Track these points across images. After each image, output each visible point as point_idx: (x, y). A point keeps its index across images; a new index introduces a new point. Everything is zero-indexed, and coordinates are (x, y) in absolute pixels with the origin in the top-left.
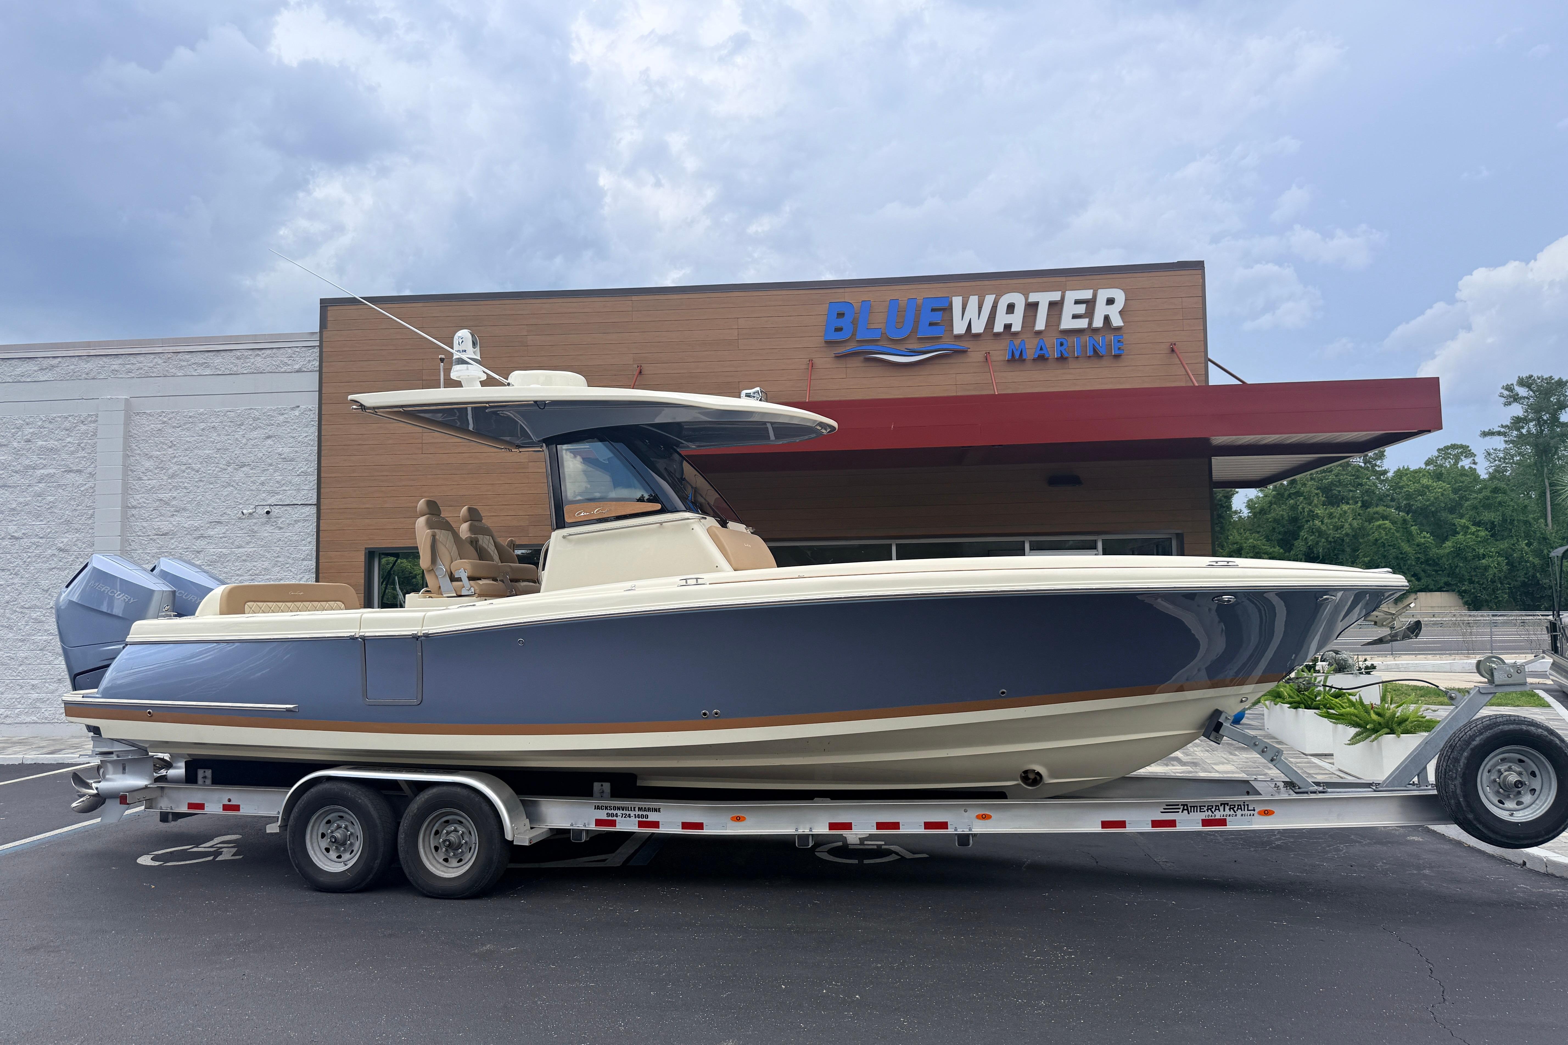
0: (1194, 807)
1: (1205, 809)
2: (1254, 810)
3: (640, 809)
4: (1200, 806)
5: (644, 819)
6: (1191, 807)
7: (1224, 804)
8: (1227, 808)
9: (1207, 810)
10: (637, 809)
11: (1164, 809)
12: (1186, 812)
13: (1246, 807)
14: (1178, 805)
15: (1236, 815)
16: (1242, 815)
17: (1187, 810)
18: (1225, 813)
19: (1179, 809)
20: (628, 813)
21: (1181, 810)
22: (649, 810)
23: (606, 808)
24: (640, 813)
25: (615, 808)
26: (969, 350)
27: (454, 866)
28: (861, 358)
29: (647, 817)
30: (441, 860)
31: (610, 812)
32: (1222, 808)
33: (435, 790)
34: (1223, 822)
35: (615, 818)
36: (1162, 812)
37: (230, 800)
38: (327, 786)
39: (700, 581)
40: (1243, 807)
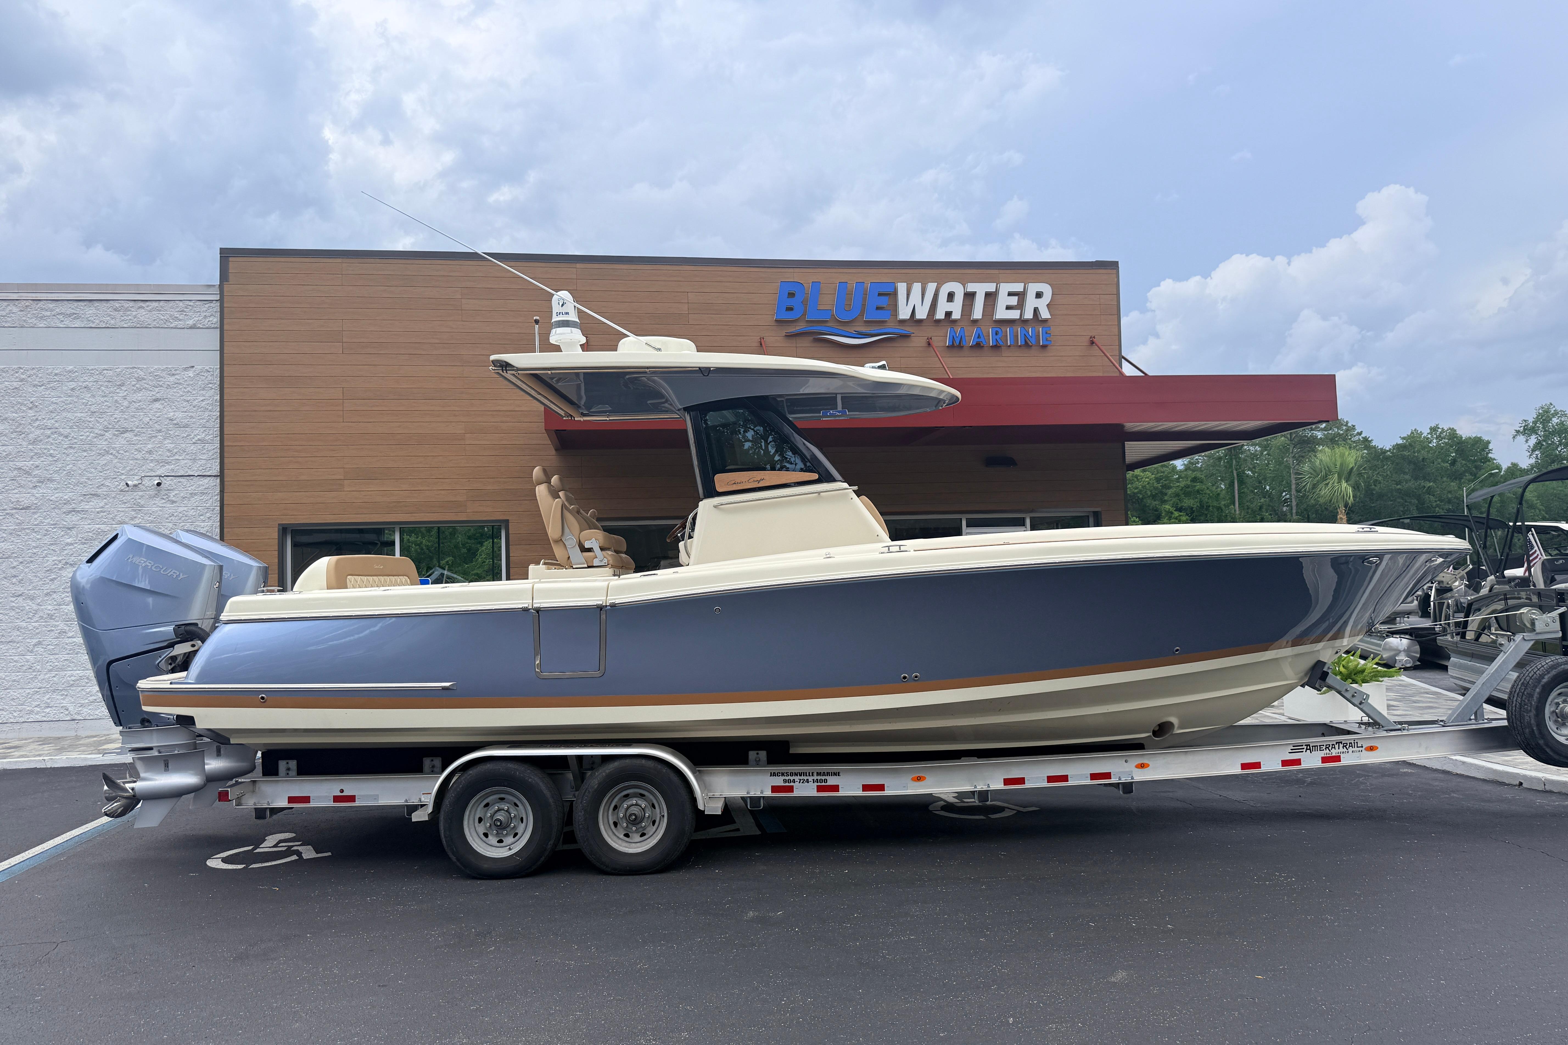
0: (1315, 746)
1: (1324, 747)
2: (1362, 747)
3: (818, 774)
4: (1320, 746)
5: (823, 784)
6: (1313, 746)
7: (1339, 743)
8: (1341, 746)
9: (1326, 749)
10: (815, 774)
11: (1292, 750)
12: (1308, 751)
13: (1356, 744)
14: (1302, 746)
15: (1348, 752)
16: (1353, 752)
17: (1310, 749)
18: (1339, 751)
19: (1304, 749)
20: (806, 778)
21: (1304, 750)
22: (828, 774)
23: (783, 774)
24: (819, 778)
25: (792, 775)
26: (912, 335)
27: (636, 841)
28: (811, 338)
29: (826, 781)
30: (622, 836)
31: (787, 778)
32: (1337, 746)
33: (616, 764)
34: (1337, 759)
35: (792, 784)
36: (1289, 753)
37: (342, 791)
38: (489, 766)
39: (903, 548)
40: (1353, 744)
